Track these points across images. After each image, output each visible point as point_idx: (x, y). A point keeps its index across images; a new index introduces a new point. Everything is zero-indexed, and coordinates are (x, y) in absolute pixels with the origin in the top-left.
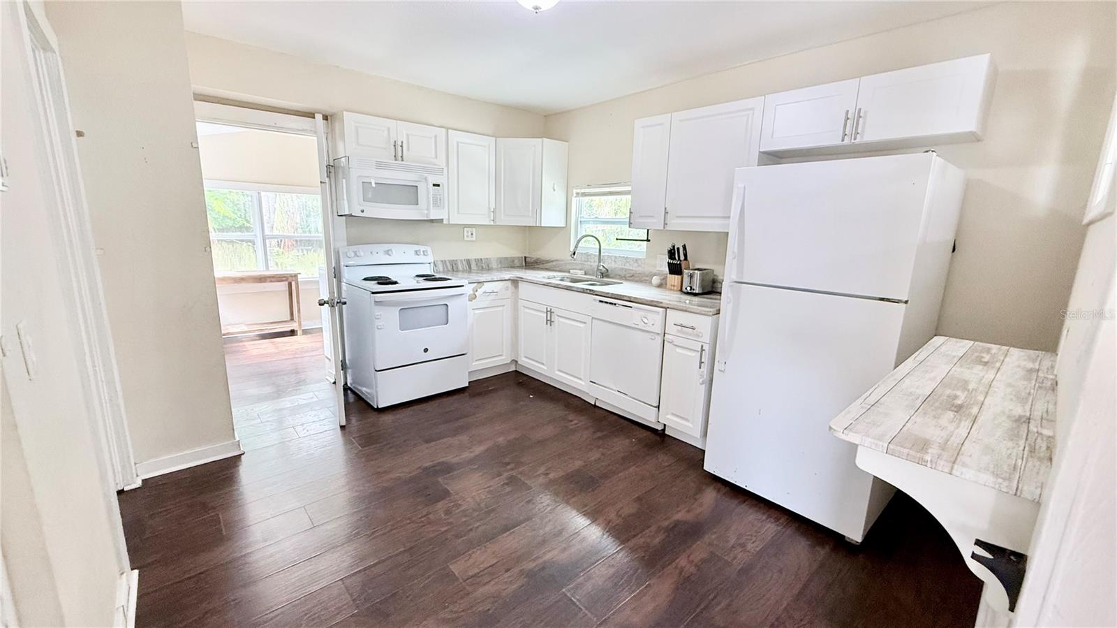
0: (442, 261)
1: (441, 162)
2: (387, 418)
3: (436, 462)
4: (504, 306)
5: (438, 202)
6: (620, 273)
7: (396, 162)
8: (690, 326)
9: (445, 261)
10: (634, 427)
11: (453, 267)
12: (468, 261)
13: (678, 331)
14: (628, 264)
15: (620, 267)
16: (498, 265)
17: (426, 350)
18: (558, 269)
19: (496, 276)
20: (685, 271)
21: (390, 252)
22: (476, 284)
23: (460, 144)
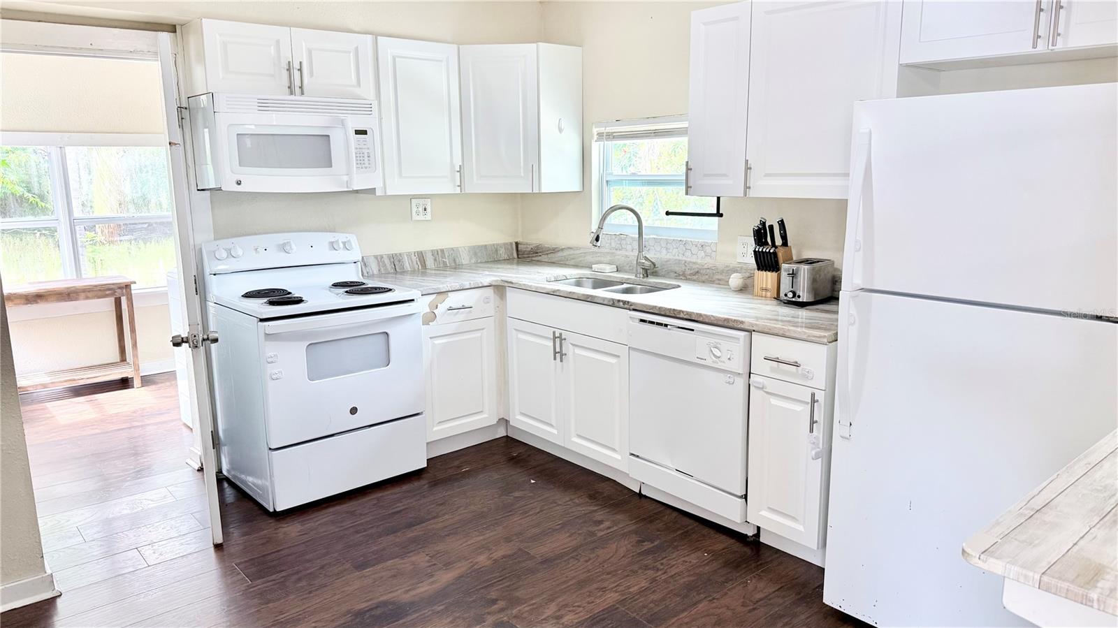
0: (376, 257)
1: (368, 92)
2: (292, 529)
3: (375, 601)
4: (483, 329)
5: (365, 160)
6: (677, 269)
7: (292, 97)
8: (792, 360)
9: (382, 257)
10: (706, 531)
11: (395, 266)
12: (421, 256)
13: (772, 369)
14: (688, 253)
15: (676, 257)
16: (471, 258)
17: (354, 411)
18: (572, 262)
19: (467, 279)
20: (784, 266)
21: (287, 248)
22: (434, 296)
23: (397, 59)
